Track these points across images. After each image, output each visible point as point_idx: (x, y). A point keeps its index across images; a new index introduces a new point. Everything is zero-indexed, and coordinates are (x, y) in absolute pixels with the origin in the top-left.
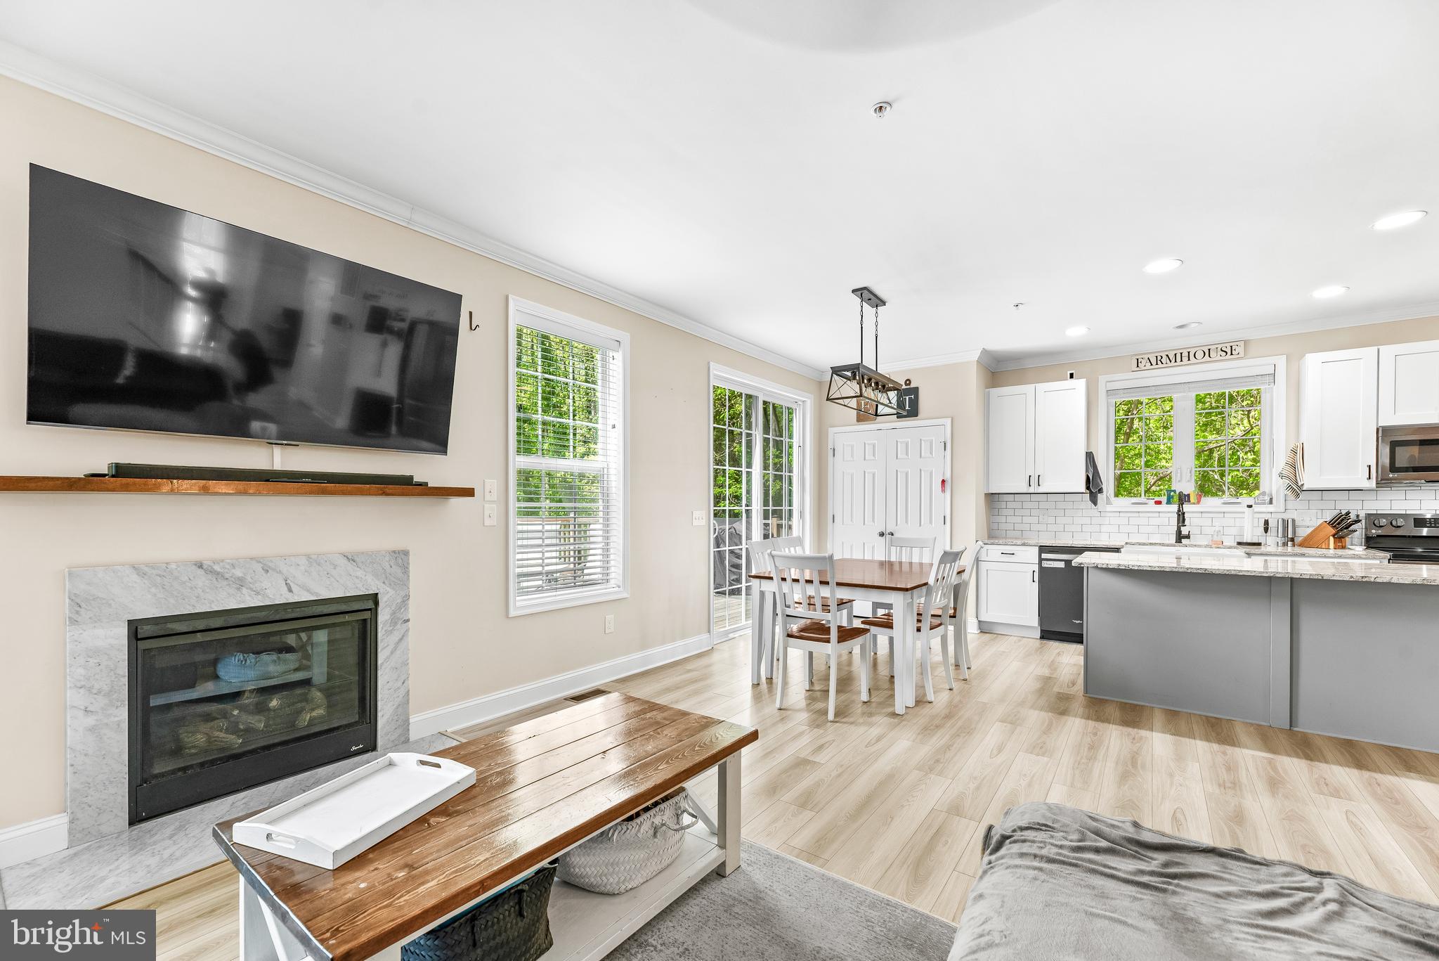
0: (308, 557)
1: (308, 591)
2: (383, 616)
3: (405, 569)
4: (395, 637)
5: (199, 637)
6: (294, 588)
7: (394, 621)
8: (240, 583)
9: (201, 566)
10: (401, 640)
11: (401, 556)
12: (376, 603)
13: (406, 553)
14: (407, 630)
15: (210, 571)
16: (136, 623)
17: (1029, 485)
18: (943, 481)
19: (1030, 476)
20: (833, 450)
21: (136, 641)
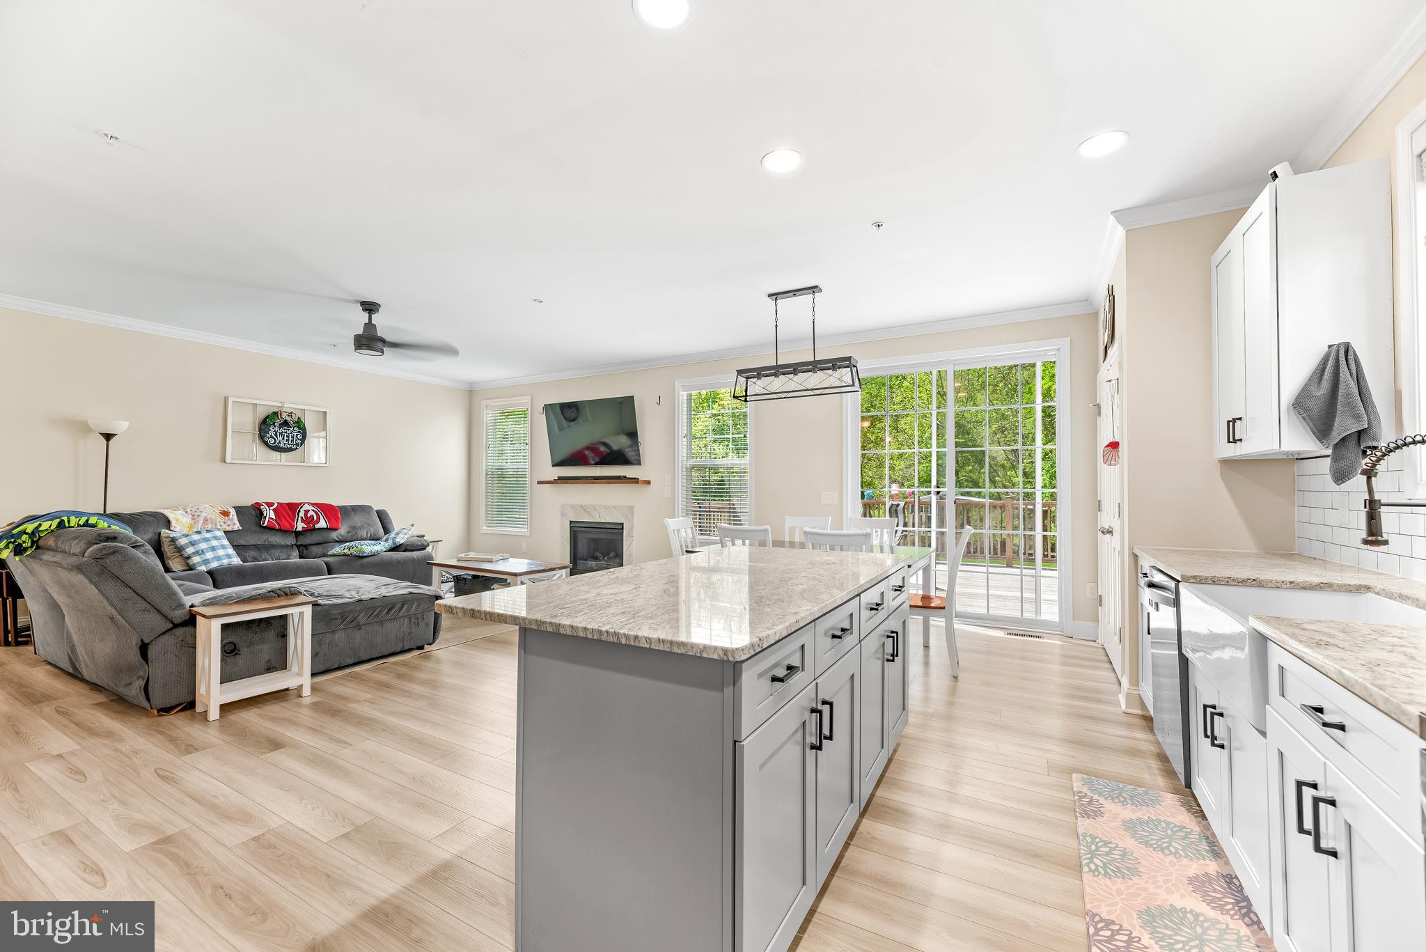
0: (605, 506)
1: (605, 519)
2: (625, 532)
3: (632, 514)
4: (629, 542)
5: (583, 529)
6: (601, 517)
7: (629, 536)
8: (589, 513)
9: (582, 507)
10: (631, 543)
11: (631, 508)
12: (623, 528)
15: (583, 509)
16: (571, 522)
17: (1229, 442)
18: (1114, 445)
19: (1229, 422)
20: (1099, 406)
21: (571, 527)
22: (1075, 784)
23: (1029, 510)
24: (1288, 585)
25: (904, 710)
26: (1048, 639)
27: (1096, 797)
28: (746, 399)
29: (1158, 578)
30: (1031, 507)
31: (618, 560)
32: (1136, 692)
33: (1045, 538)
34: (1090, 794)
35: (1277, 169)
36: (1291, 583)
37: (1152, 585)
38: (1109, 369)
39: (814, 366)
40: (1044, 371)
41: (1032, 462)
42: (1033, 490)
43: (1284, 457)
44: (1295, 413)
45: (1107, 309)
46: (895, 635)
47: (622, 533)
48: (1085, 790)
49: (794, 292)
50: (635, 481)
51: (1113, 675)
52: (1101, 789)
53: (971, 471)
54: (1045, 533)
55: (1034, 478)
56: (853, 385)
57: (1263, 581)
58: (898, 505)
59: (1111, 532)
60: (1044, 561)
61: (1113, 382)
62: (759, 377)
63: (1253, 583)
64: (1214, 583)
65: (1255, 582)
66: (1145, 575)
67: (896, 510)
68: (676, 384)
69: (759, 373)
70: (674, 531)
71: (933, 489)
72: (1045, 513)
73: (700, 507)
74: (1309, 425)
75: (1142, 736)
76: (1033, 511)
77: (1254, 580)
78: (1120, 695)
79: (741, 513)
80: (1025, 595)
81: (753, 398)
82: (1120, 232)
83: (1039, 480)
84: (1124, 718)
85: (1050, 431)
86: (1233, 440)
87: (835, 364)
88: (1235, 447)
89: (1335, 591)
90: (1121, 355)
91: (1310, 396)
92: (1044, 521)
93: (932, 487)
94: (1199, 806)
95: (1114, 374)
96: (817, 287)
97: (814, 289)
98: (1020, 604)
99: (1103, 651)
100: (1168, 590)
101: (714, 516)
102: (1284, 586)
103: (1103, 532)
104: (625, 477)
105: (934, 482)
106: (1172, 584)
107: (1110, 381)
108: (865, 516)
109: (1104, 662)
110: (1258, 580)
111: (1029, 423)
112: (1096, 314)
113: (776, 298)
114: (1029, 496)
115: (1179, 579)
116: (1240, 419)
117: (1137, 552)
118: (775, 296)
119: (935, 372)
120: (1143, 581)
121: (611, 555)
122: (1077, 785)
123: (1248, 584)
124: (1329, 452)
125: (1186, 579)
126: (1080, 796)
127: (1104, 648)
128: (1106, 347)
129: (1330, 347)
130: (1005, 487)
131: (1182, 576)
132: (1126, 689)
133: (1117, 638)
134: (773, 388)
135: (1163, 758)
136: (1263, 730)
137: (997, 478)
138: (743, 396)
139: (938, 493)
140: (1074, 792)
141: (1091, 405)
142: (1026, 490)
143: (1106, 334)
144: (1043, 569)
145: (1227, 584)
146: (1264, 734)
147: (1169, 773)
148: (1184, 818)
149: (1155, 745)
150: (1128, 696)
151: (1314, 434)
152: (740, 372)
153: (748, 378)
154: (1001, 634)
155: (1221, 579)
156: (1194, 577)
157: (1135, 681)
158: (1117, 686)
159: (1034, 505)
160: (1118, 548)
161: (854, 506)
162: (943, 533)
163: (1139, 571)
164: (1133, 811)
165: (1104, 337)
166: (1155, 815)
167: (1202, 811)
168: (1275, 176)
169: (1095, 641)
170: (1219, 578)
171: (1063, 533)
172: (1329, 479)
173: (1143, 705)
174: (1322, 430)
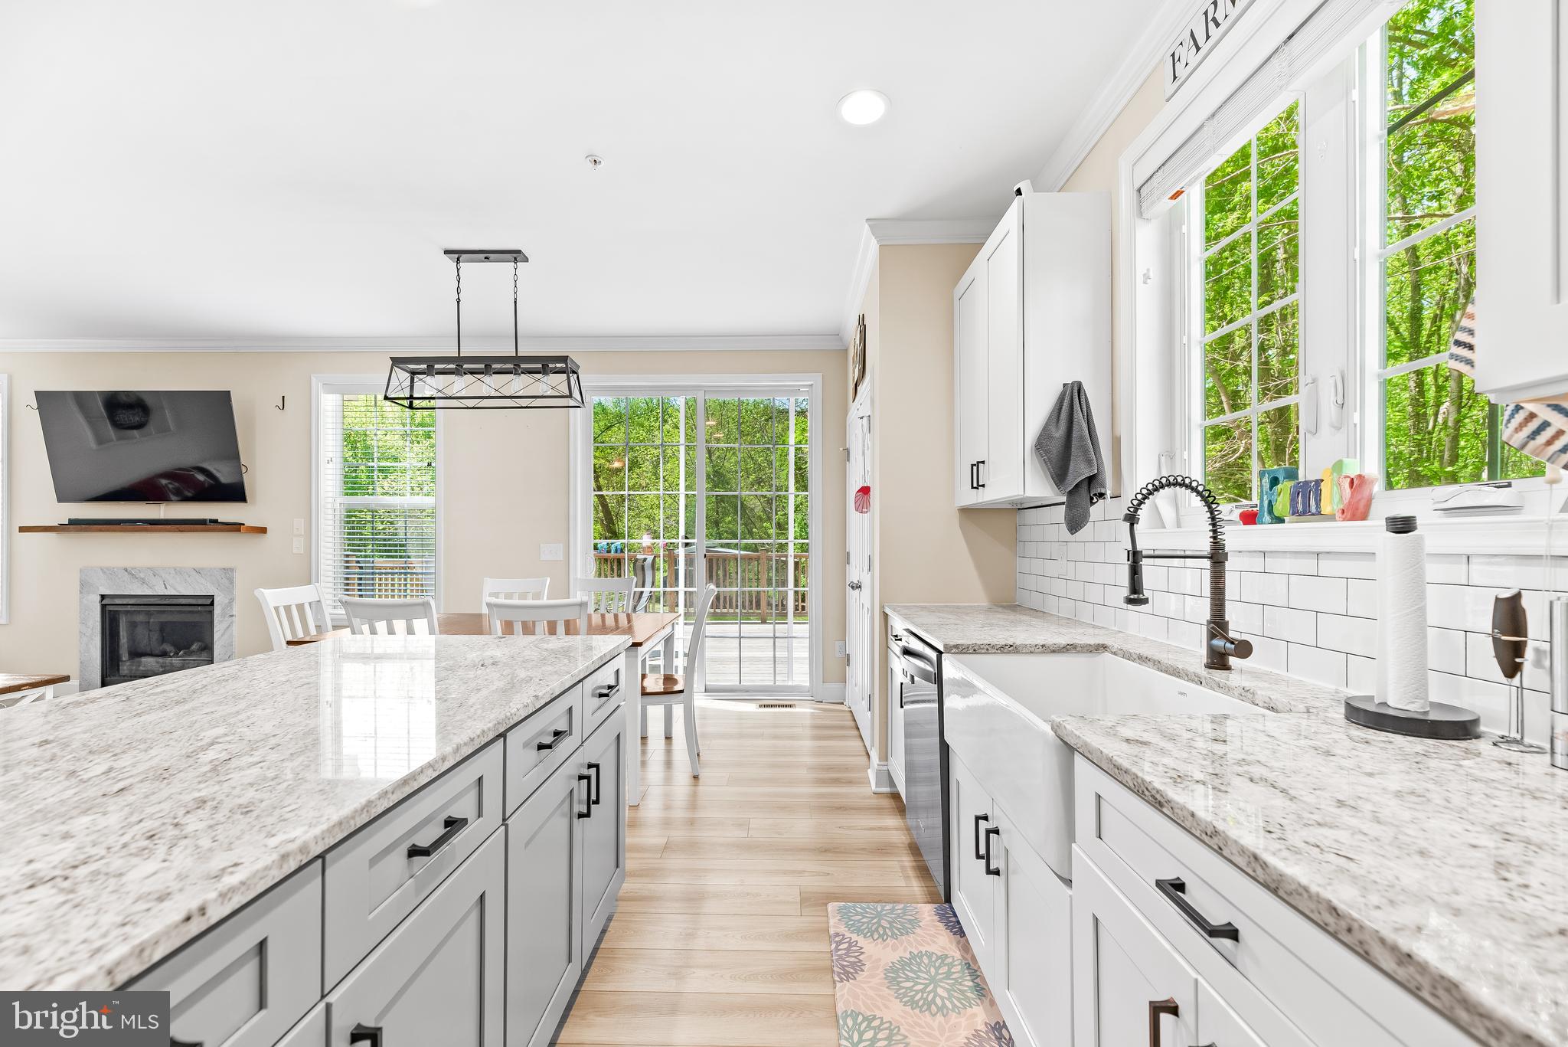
0: (175, 569)
1: (175, 589)
2: (217, 610)
3: (231, 581)
4: (225, 625)
5: (129, 608)
6: (168, 586)
7: (223, 615)
8: (143, 582)
9: (126, 571)
10: (228, 628)
11: (228, 572)
12: (212, 604)
13: (232, 570)
14: (232, 623)
15: (130, 573)
16: (103, 597)
17: (973, 487)
18: (865, 491)
19: (973, 465)
20: (848, 451)
21: (103, 607)
22: (832, 922)
23: (782, 561)
24: (1041, 650)
25: (617, 866)
26: (801, 707)
27: (854, 937)
28: (411, 403)
29: (916, 645)
30: (785, 559)
31: (204, 656)
32: (885, 768)
33: (796, 592)
34: (848, 935)
35: (1021, 185)
36: (1043, 646)
37: (907, 652)
38: (860, 408)
39: (516, 365)
40: (796, 424)
41: (786, 514)
42: (786, 541)
43: (1010, 506)
44: (1037, 455)
45: (858, 342)
46: (593, 771)
47: (211, 613)
48: (842, 929)
49: (487, 255)
50: (235, 527)
51: (861, 744)
52: (859, 921)
53: (730, 522)
54: (797, 589)
55: (787, 529)
56: (570, 396)
57: (1020, 646)
58: (645, 560)
59: (860, 587)
60: (795, 615)
61: (865, 419)
62: (430, 371)
63: (1010, 649)
64: (975, 652)
65: (1012, 648)
66: (897, 638)
67: (643, 567)
68: (314, 380)
69: (431, 366)
70: (277, 609)
71: (681, 541)
72: (796, 564)
73: (361, 568)
74: (1049, 469)
75: (893, 821)
76: (786, 563)
77: (1011, 646)
78: (869, 771)
79: (422, 574)
80: (778, 654)
81: (424, 404)
82: (874, 245)
83: (792, 529)
84: (875, 802)
85: (802, 482)
86: (977, 486)
87: (544, 365)
88: (977, 493)
89: (1079, 652)
90: (873, 389)
91: (1051, 437)
92: (795, 571)
93: (680, 537)
94: (955, 915)
95: (866, 411)
96: (519, 252)
97: (516, 256)
98: (773, 666)
99: (849, 714)
100: (927, 660)
101: (380, 579)
102: (1037, 650)
103: (852, 587)
104: (215, 521)
105: (682, 532)
106: (933, 655)
107: (862, 418)
108: (600, 575)
109: (852, 728)
110: (1014, 646)
111: (783, 475)
112: (846, 351)
113: (458, 259)
114: (782, 547)
115: (942, 649)
116: (983, 462)
117: (887, 611)
118: (457, 255)
119: (680, 402)
120: (896, 648)
121: (194, 647)
122: (835, 924)
123: (1006, 651)
124: (1064, 499)
125: (949, 649)
126: (837, 942)
127: (851, 711)
128: (856, 385)
129: (1065, 385)
130: (761, 538)
131: (945, 646)
132: (876, 766)
133: (865, 704)
134: (453, 391)
135: (915, 849)
136: (1066, 876)
137: (754, 530)
138: (407, 398)
139: (687, 545)
140: (830, 937)
141: (841, 449)
142: (780, 541)
143: (857, 370)
144: (794, 623)
145: (987, 652)
146: (1068, 882)
147: (923, 871)
148: (943, 941)
149: (906, 832)
150: (878, 773)
151: (1053, 479)
152: (397, 362)
153: (413, 373)
154: (751, 708)
155: (982, 647)
156: (956, 646)
157: (885, 756)
158: (865, 759)
159: (786, 556)
160: (868, 605)
161: (584, 564)
162: (691, 593)
163: (889, 634)
164: (895, 949)
165: (853, 372)
166: (916, 948)
167: (958, 922)
168: (1019, 192)
169: (843, 704)
170: (979, 645)
171: (815, 586)
172: (1064, 527)
173: (892, 783)
174: (1059, 475)
